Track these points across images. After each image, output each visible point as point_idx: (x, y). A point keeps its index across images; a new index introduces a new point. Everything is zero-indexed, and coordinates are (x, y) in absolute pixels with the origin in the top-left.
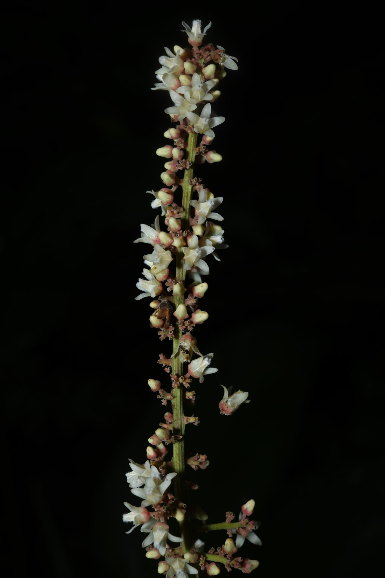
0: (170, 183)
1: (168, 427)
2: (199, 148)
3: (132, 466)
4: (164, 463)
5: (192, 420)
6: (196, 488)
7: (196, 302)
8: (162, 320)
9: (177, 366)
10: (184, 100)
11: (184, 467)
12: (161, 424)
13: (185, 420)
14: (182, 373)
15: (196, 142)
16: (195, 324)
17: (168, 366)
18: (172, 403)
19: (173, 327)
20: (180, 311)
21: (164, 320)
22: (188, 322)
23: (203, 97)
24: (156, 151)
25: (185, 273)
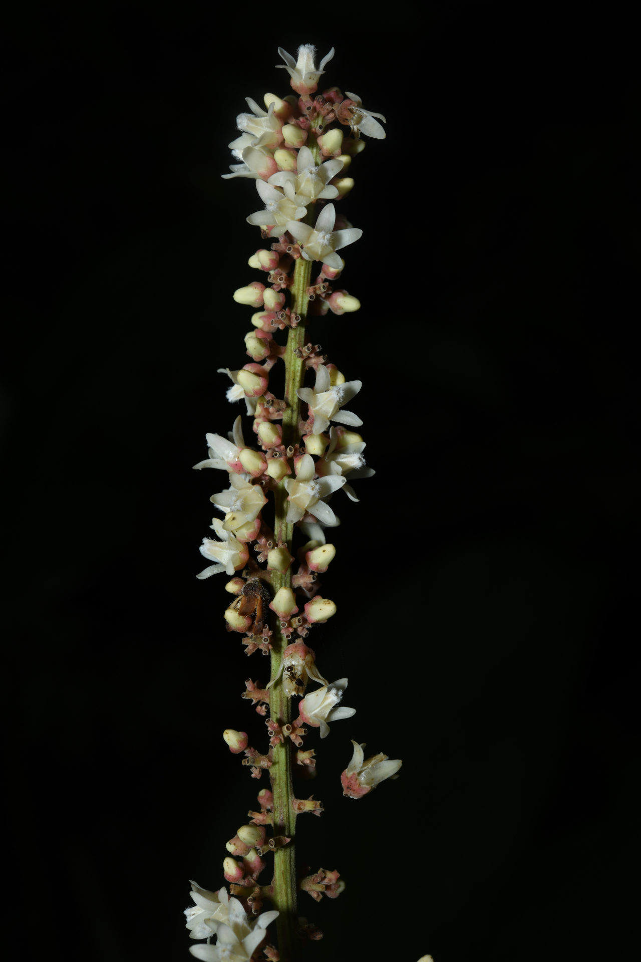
0: (261, 354)
1: (265, 818)
2: (315, 288)
3: (195, 896)
4: (257, 890)
5: (309, 805)
6: (319, 937)
7: (313, 581)
8: (248, 617)
9: (279, 703)
10: (283, 198)
11: (295, 895)
12: (251, 814)
13: (296, 807)
14: (288, 717)
15: (310, 275)
16: (312, 624)
17: (263, 703)
18: (271, 774)
19: (270, 629)
20: (282, 600)
21: (253, 617)
22: (299, 620)
23: (320, 192)
24: (233, 294)
25: (292, 526)
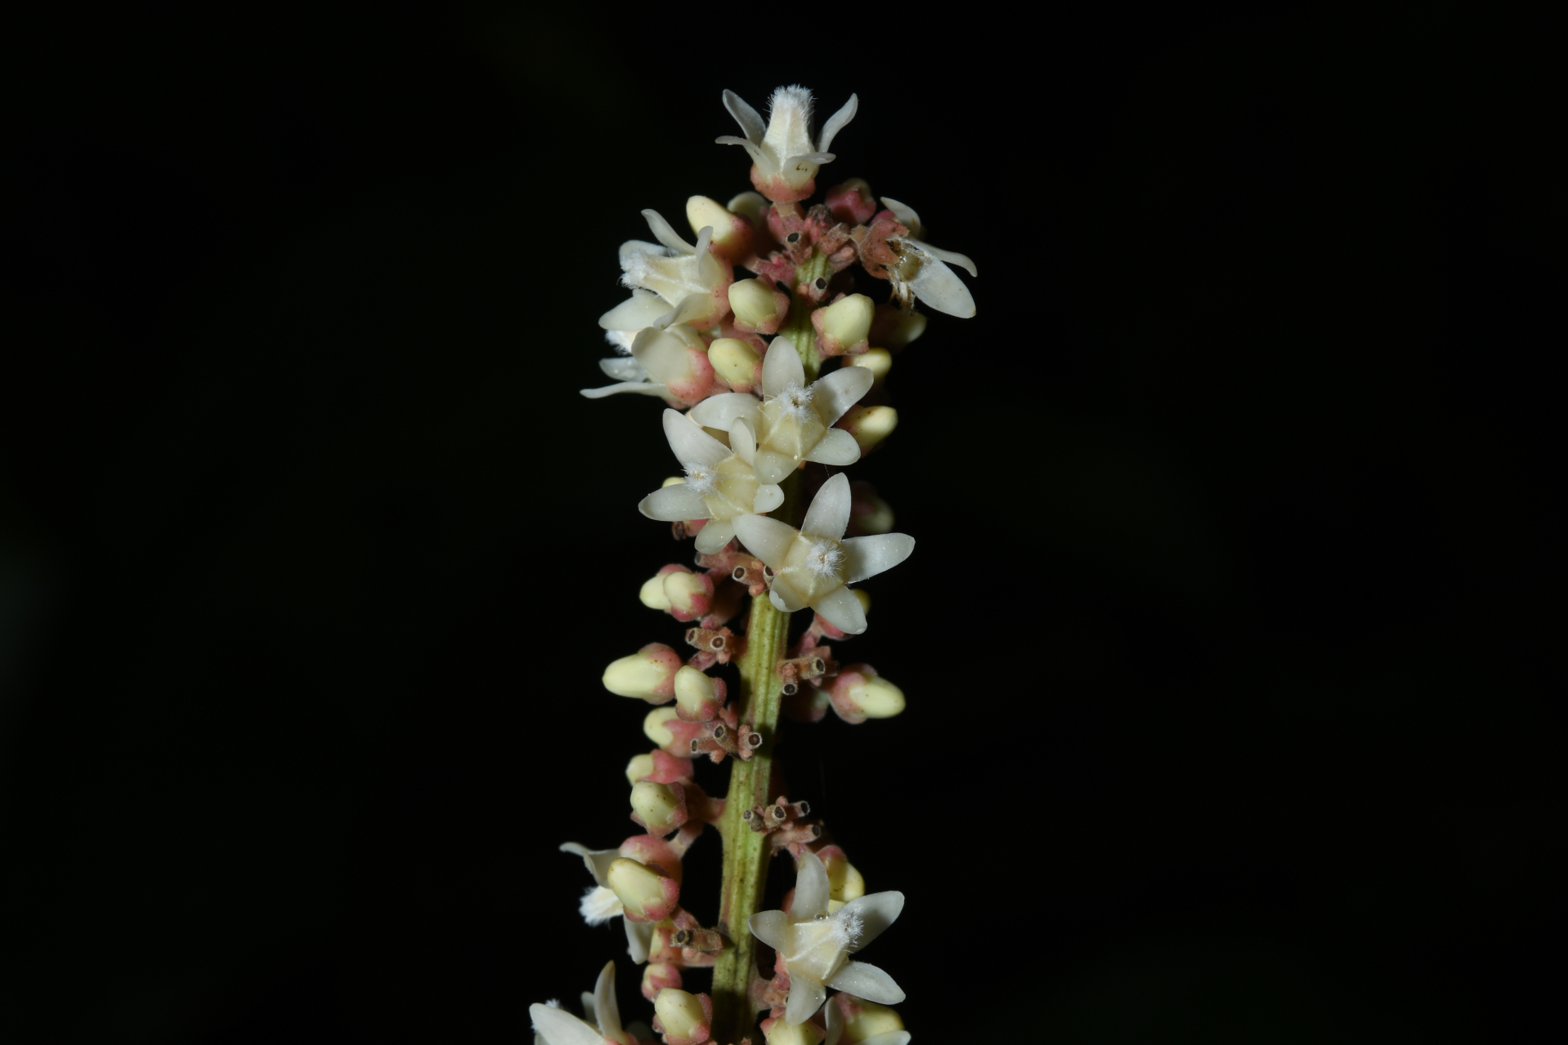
0: (665, 823)
2: (797, 666)
10: (726, 455)
23: (815, 444)
24: (601, 672)
